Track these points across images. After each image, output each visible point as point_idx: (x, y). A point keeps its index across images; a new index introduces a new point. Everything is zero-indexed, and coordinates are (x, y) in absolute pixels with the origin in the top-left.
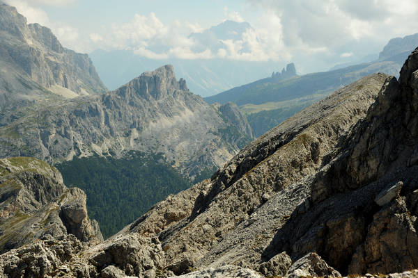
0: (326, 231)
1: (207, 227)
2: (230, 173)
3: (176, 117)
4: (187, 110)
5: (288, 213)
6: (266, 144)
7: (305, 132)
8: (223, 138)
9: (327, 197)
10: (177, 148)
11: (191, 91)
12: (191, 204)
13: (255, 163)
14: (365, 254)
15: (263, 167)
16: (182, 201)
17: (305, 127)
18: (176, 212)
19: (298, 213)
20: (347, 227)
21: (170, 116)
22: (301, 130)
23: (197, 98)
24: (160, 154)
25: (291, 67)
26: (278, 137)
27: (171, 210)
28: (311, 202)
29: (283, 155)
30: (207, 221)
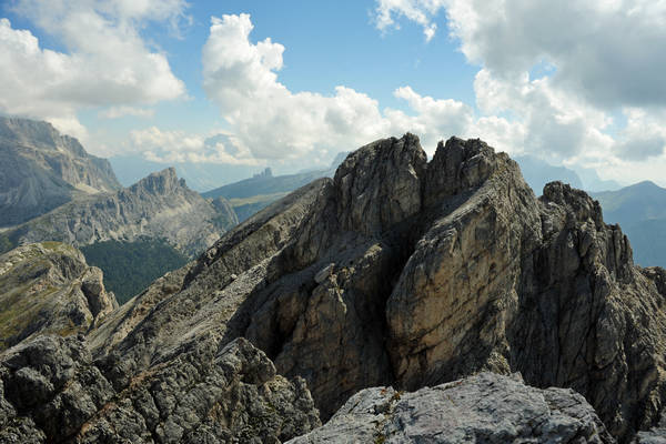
0: (278, 305)
1: (188, 301)
2: (212, 255)
3: (178, 209)
4: (187, 204)
5: (249, 291)
6: (240, 232)
7: (270, 222)
8: (216, 225)
9: (280, 277)
10: (178, 234)
11: (190, 188)
12: (182, 279)
13: (231, 247)
14: (306, 321)
15: (236, 251)
16: (176, 277)
17: (270, 218)
18: (172, 287)
19: (257, 291)
20: (294, 300)
21: (173, 207)
22: (267, 221)
23: (194, 194)
24: (165, 239)
25: (268, 171)
26: (249, 226)
27: (167, 285)
28: (267, 282)
29: (251, 241)
30: (189, 296)
